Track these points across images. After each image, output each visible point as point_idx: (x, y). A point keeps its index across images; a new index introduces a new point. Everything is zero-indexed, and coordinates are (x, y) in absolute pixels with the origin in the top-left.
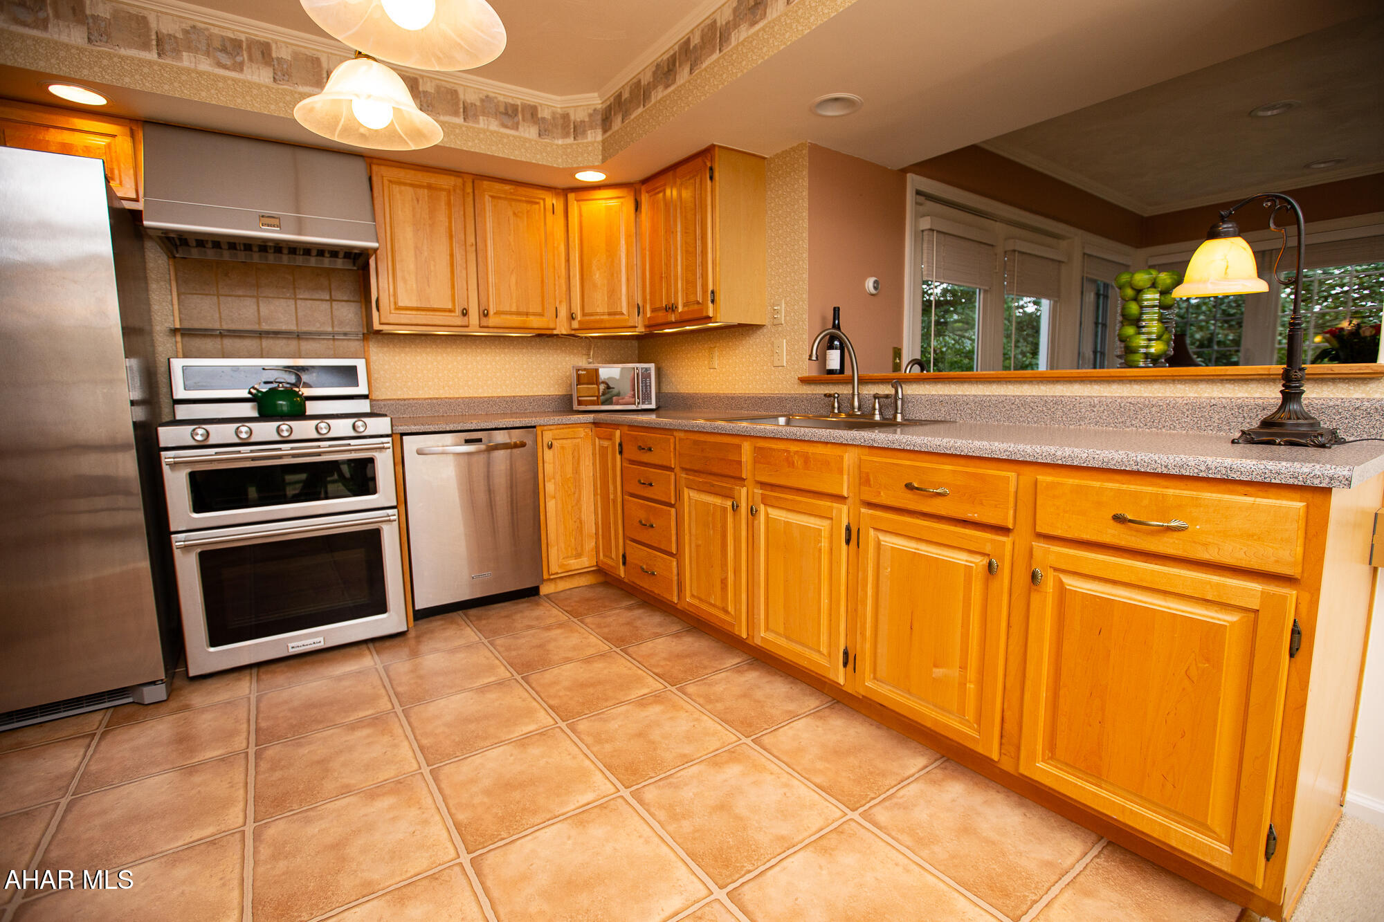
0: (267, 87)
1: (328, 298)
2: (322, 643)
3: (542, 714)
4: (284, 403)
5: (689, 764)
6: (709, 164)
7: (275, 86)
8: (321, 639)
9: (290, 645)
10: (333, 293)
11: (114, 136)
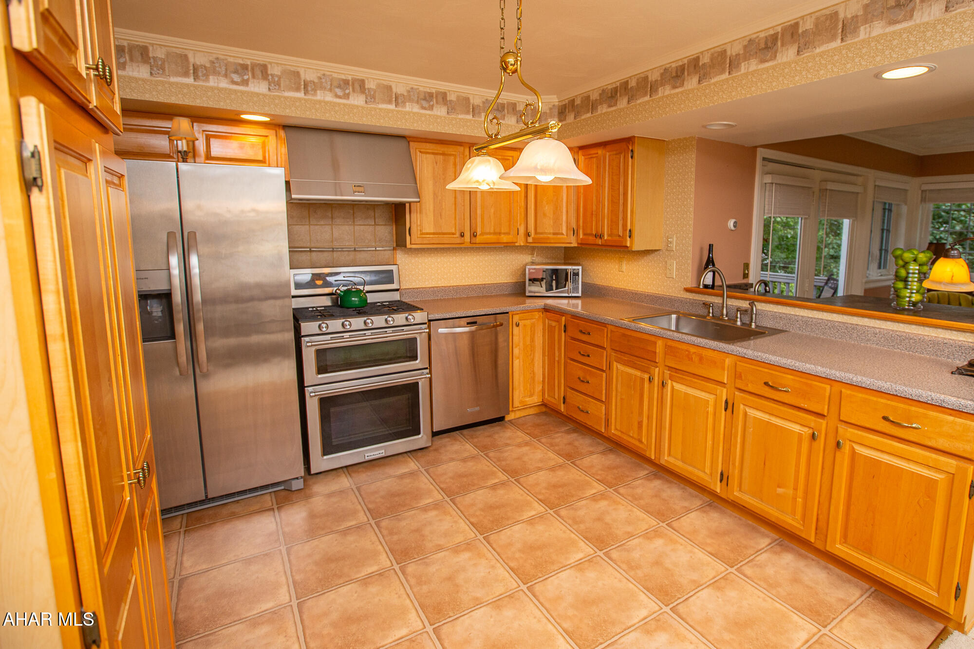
0: (362, 107)
1: (373, 224)
2: (384, 454)
3: (536, 505)
4: (356, 299)
5: (633, 538)
6: (631, 148)
7: (366, 106)
8: (383, 451)
9: (366, 455)
10: (376, 221)
11: (267, 136)
